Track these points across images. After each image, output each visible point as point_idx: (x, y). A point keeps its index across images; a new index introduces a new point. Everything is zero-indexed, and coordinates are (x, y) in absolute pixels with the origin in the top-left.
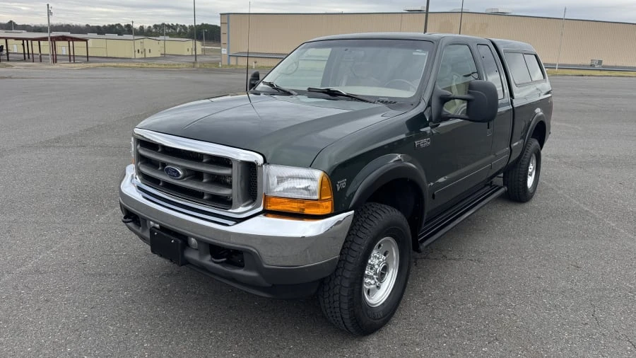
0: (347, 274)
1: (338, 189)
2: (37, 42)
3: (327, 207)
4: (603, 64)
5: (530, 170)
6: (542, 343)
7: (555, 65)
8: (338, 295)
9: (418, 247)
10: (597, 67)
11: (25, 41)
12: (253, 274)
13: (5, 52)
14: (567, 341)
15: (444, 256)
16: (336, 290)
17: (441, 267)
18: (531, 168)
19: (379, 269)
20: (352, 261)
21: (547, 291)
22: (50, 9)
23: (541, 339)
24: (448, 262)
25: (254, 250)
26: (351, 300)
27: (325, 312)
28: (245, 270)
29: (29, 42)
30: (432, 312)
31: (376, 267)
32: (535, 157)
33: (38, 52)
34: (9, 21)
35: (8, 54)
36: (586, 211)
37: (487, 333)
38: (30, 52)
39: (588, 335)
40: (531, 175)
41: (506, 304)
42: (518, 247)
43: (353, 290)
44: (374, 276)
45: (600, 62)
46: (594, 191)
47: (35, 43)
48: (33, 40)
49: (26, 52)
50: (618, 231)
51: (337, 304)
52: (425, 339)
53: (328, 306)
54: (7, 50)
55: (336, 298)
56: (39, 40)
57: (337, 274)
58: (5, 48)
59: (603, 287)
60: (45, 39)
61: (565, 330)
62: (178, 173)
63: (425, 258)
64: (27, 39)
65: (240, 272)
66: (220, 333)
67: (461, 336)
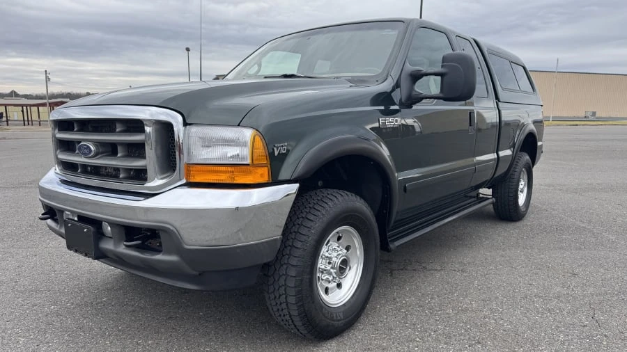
0: (294, 261)
1: (276, 153)
2: (36, 108)
3: (263, 174)
4: (597, 115)
5: (521, 187)
6: (533, 345)
7: (549, 117)
8: (283, 288)
9: (388, 245)
10: (591, 118)
11: (25, 108)
12: (173, 258)
13: (4, 119)
14: (563, 343)
15: (424, 267)
16: (282, 282)
17: (419, 277)
18: (522, 184)
19: (337, 261)
20: (299, 246)
21: (540, 297)
22: (48, 75)
23: (532, 341)
24: (428, 272)
25: (171, 228)
26: (299, 292)
27: (271, 311)
28: (163, 254)
29: (28, 108)
30: (405, 317)
31: (334, 259)
32: (525, 171)
33: (37, 119)
34: (11, 90)
35: (7, 121)
36: (583, 227)
37: (468, 337)
38: (30, 119)
39: (588, 337)
40: (522, 192)
41: (491, 309)
42: (508, 258)
43: (302, 280)
44: (332, 270)
45: (594, 114)
46: (591, 211)
47: (34, 109)
48: (31, 106)
49: (26, 119)
50: (619, 243)
51: (283, 299)
52: (393, 343)
53: (273, 303)
54: (7, 117)
55: (282, 291)
56: (38, 105)
57: (282, 263)
58: (4, 115)
59: (603, 292)
60: (44, 105)
61: (561, 332)
62: (90, 149)
63: (402, 270)
64: (27, 105)
65: (159, 257)
66: (150, 342)
67: (437, 340)
